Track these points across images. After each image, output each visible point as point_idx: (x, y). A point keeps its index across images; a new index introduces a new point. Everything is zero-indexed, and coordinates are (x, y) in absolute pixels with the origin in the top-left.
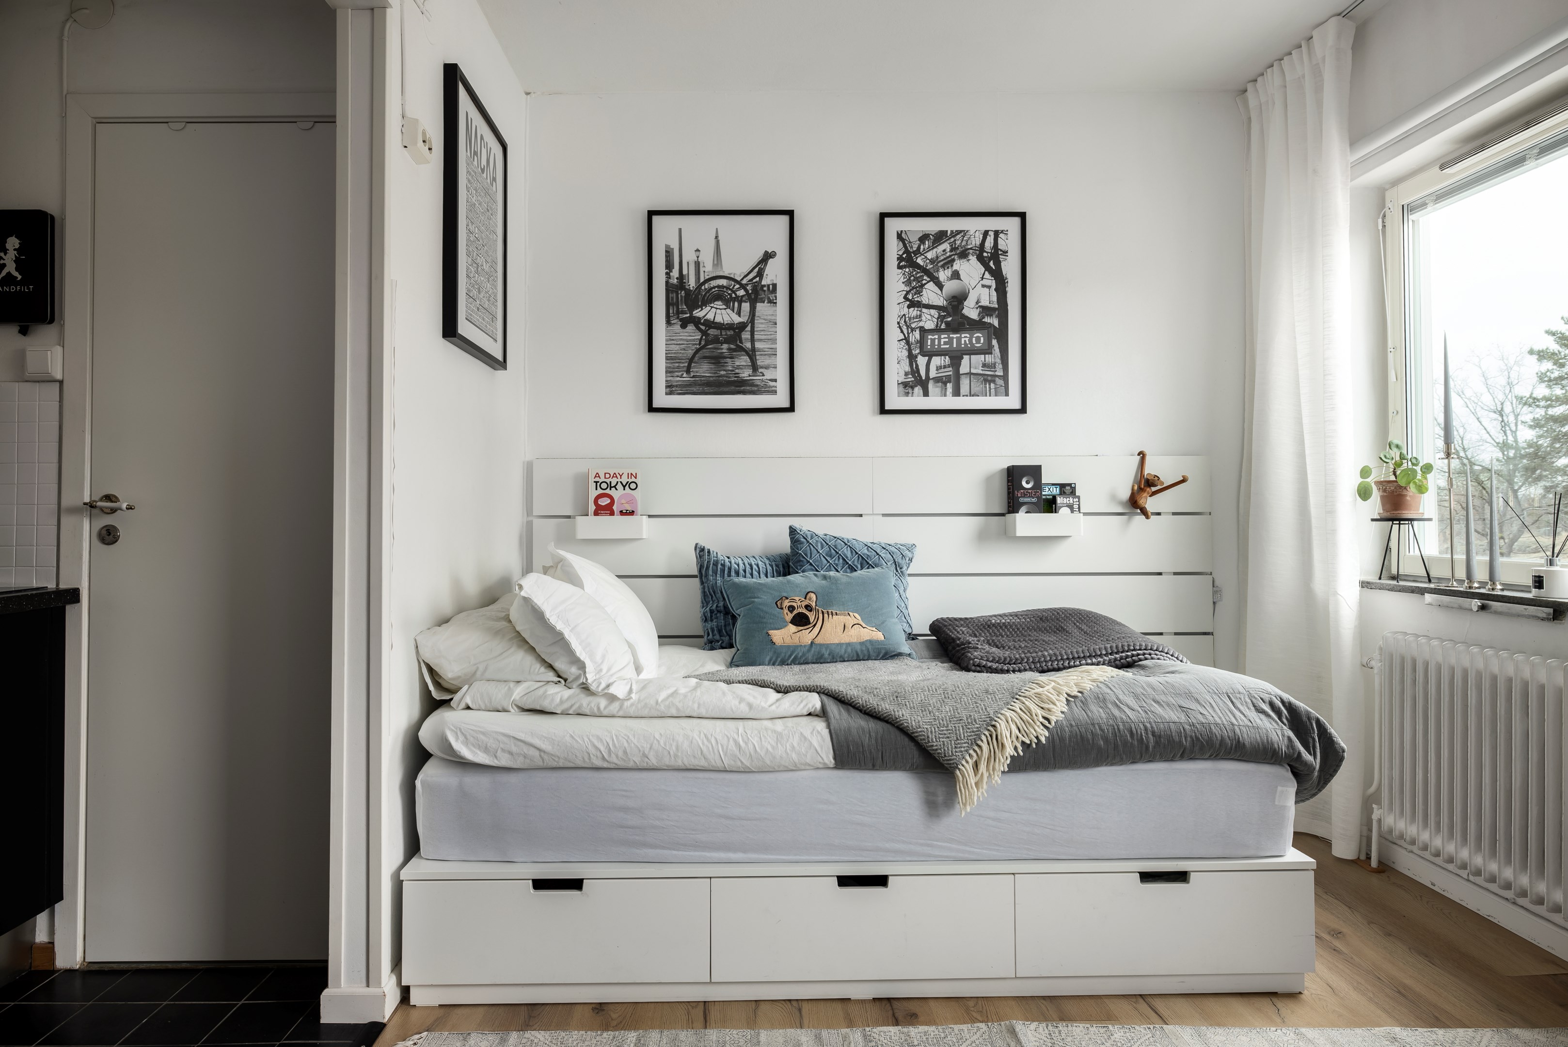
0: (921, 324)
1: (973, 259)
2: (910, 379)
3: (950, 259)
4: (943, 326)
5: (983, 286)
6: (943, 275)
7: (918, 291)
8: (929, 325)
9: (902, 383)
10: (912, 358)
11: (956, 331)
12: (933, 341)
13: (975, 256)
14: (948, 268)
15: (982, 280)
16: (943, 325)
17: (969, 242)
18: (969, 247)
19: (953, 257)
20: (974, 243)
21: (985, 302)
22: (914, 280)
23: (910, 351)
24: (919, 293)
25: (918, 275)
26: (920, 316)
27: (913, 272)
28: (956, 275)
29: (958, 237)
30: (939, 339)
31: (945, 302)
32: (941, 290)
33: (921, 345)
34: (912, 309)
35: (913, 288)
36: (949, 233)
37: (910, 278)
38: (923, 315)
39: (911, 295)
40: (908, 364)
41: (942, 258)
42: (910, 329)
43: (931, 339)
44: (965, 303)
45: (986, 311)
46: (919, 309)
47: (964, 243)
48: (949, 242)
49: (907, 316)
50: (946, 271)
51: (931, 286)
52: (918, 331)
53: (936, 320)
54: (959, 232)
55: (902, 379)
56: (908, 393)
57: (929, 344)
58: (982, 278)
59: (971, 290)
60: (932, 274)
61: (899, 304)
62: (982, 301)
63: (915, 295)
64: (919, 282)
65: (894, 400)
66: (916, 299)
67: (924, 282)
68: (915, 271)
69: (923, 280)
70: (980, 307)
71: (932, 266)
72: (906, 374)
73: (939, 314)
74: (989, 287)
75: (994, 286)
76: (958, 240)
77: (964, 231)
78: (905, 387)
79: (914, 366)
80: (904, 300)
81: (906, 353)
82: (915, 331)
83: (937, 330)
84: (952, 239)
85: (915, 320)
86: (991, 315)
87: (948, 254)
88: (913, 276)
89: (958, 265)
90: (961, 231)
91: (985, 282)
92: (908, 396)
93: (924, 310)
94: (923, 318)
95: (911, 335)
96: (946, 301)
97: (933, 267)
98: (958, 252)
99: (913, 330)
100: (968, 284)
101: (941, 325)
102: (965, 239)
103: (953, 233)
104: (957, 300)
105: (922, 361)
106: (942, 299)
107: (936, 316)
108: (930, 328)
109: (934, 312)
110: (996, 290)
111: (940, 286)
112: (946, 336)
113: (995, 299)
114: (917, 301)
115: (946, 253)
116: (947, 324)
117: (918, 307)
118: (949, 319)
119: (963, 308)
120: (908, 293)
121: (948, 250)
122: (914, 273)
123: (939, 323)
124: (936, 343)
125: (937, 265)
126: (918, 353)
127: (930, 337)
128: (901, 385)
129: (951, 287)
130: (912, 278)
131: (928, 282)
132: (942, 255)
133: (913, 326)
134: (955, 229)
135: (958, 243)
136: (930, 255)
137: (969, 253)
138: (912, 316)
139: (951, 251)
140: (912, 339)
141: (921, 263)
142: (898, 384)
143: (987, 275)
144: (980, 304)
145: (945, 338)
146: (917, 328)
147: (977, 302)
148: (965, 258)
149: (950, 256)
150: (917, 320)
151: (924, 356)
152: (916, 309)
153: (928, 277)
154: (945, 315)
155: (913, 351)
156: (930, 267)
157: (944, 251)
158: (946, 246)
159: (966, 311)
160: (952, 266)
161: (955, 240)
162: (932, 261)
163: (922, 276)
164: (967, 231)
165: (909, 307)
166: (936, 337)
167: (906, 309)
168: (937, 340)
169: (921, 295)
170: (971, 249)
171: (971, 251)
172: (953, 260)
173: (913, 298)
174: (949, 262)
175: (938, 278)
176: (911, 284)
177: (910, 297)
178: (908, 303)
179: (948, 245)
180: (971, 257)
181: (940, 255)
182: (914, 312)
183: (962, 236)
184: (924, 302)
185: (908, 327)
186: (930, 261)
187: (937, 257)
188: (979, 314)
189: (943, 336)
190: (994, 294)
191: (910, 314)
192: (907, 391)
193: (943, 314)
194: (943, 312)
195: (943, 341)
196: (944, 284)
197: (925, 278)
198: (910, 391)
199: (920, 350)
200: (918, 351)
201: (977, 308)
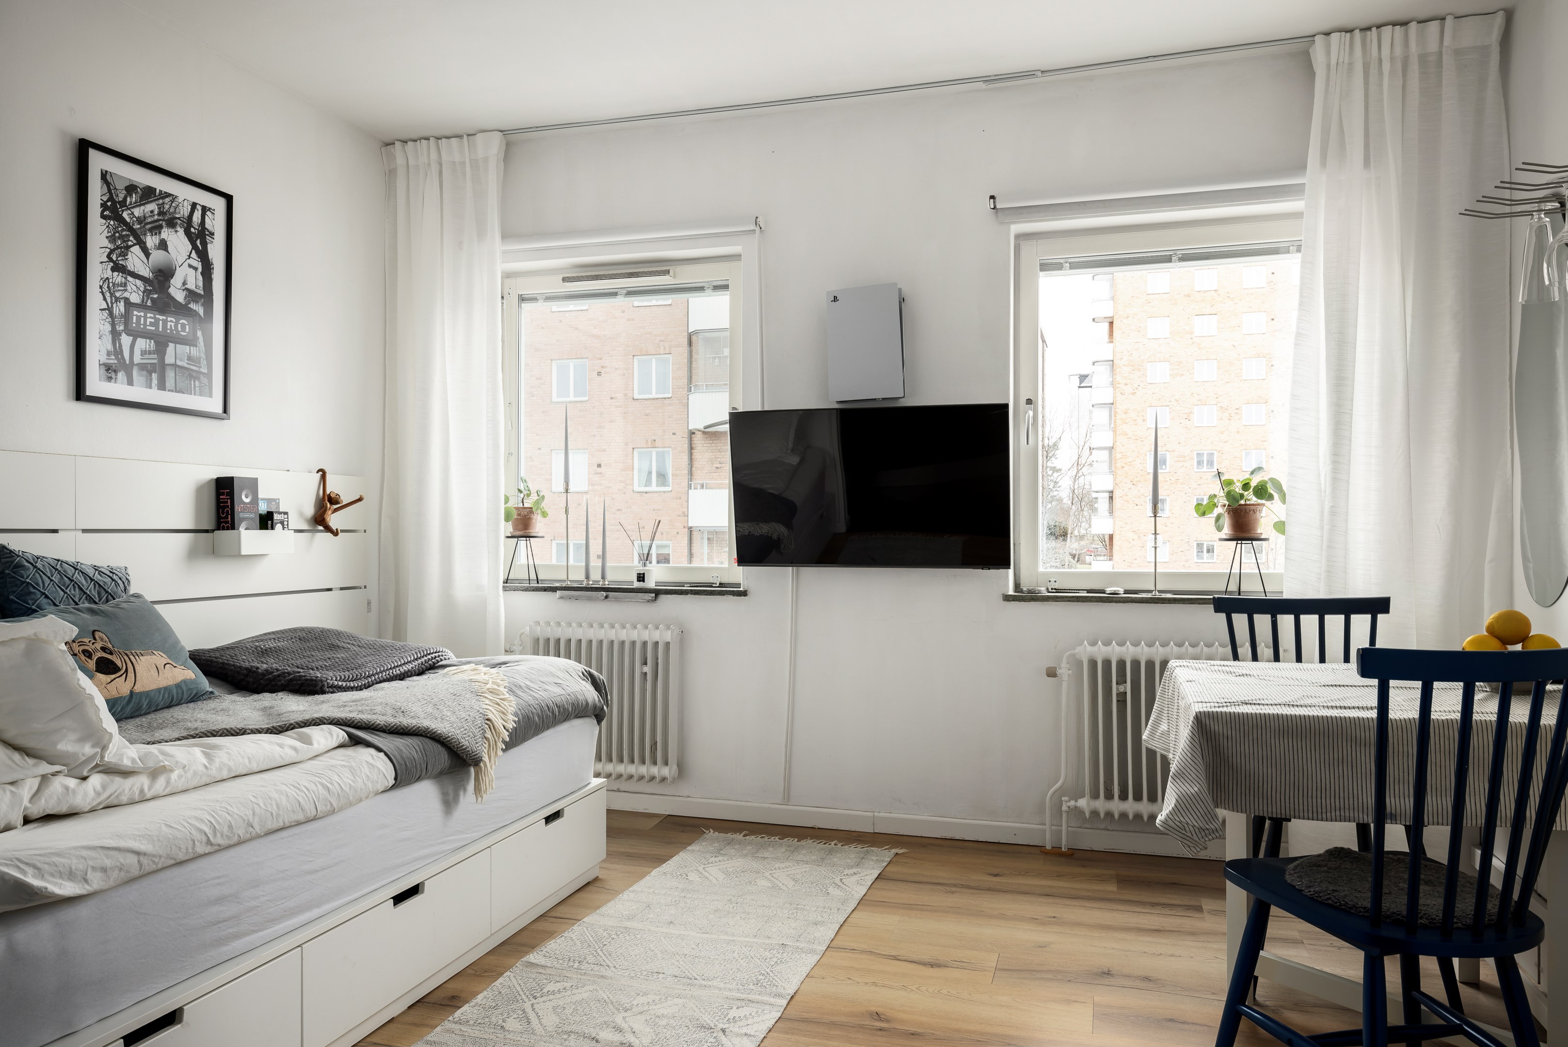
0: (126, 295)
1: (181, 231)
2: (113, 361)
3: (157, 224)
4: (149, 303)
5: (190, 266)
6: (151, 241)
7: (123, 252)
8: (135, 298)
9: (104, 364)
10: (115, 335)
11: (162, 311)
12: (139, 317)
13: (183, 229)
14: (156, 234)
15: (189, 259)
16: (149, 301)
17: (177, 211)
18: (177, 216)
19: (161, 222)
20: (182, 213)
21: (191, 286)
22: (119, 238)
23: (113, 325)
24: (124, 256)
25: (124, 233)
26: (125, 285)
27: (118, 227)
28: (163, 245)
29: (167, 200)
30: (145, 318)
31: (151, 274)
32: (148, 259)
33: (125, 320)
34: (117, 273)
35: (118, 247)
36: (158, 191)
37: (115, 233)
38: (128, 284)
39: (115, 255)
40: (110, 341)
41: (150, 220)
42: (113, 298)
43: (136, 315)
44: (172, 281)
45: (191, 295)
46: (124, 276)
47: (172, 210)
48: (157, 202)
49: (111, 281)
50: (154, 237)
51: (136, 249)
52: (122, 303)
53: (142, 294)
54: (168, 195)
55: (104, 359)
56: (111, 378)
57: (134, 321)
58: (189, 257)
59: (177, 267)
60: (139, 236)
61: (102, 263)
62: (188, 283)
63: (119, 256)
64: (124, 242)
65: (95, 385)
66: (120, 262)
67: (130, 243)
68: (121, 227)
69: (129, 240)
70: (187, 289)
71: (139, 226)
72: (109, 354)
73: (145, 287)
74: (196, 269)
75: (200, 270)
76: (167, 204)
77: (173, 195)
78: (107, 370)
79: (118, 345)
80: (107, 259)
81: (108, 327)
82: (120, 302)
83: (141, 306)
84: (161, 201)
85: (120, 288)
86: (197, 302)
87: (156, 217)
88: (118, 232)
89: (166, 233)
90: (169, 195)
91: (191, 262)
92: (110, 381)
93: (129, 278)
94: (129, 288)
95: (114, 305)
96: (153, 273)
97: (140, 228)
98: (166, 218)
99: (117, 300)
100: (175, 260)
101: (147, 302)
102: (173, 205)
103: (162, 194)
104: (164, 275)
105: (126, 340)
106: (148, 269)
107: (142, 289)
108: (135, 302)
109: (139, 283)
110: (202, 274)
111: (146, 253)
112: (152, 315)
113: (201, 284)
114: (122, 265)
115: (154, 215)
116: (153, 300)
117: (122, 273)
118: (155, 296)
119: (170, 287)
120: (112, 251)
121: (156, 212)
122: (120, 229)
123: (145, 298)
124: (142, 323)
125: (144, 227)
126: (122, 331)
127: (135, 313)
128: (102, 366)
129: (157, 256)
130: (117, 235)
131: (134, 245)
132: (150, 216)
133: (118, 294)
134: (164, 189)
135: (167, 207)
136: (137, 212)
137: (177, 223)
138: (117, 282)
139: (159, 214)
140: (116, 311)
141: (128, 220)
142: (100, 365)
143: (194, 255)
144: (186, 286)
145: (151, 318)
146: (121, 298)
147: (184, 283)
148: (173, 228)
149: (158, 220)
150: (122, 288)
151: (128, 335)
152: (121, 274)
153: (135, 238)
154: (151, 291)
155: (117, 327)
156: (137, 226)
157: (152, 212)
158: (153, 206)
159: (172, 291)
160: (160, 233)
161: (163, 203)
162: (140, 220)
163: (128, 236)
164: (176, 197)
165: (113, 270)
166: (142, 314)
167: (109, 272)
168: (142, 319)
169: (127, 259)
170: (179, 218)
171: (179, 222)
172: (161, 227)
173: (117, 260)
174: (156, 229)
175: (145, 243)
176: (115, 241)
177: (114, 258)
178: (112, 264)
179: (156, 207)
180: (178, 229)
181: (147, 215)
182: (118, 278)
183: (171, 201)
184: (129, 268)
185: (112, 295)
186: (137, 220)
187: (145, 218)
188: (185, 298)
189: (149, 315)
190: (200, 278)
191: (114, 279)
192: (110, 375)
193: (148, 288)
194: (149, 286)
195: (149, 320)
196: (151, 252)
197: (131, 238)
198: (113, 374)
199: (125, 327)
200: (122, 328)
201: (184, 290)
